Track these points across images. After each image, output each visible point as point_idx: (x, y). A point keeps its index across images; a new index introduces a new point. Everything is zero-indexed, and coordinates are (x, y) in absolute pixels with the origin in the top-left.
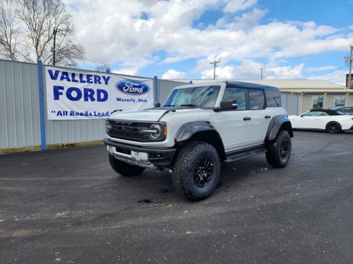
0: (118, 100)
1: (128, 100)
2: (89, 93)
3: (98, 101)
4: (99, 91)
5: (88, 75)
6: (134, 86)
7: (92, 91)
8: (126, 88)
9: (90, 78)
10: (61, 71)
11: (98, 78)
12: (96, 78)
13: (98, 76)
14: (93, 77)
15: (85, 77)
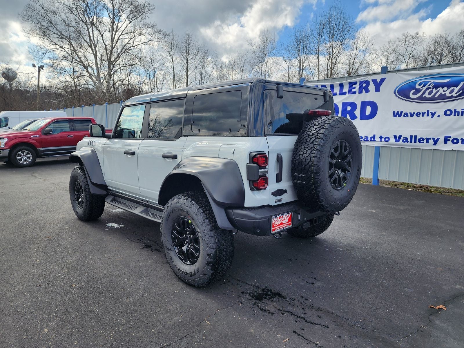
0: (397, 114)
1: (418, 114)
2: (349, 108)
3: (361, 119)
4: (364, 104)
5: (350, 83)
6: (436, 86)
7: (353, 106)
8: (418, 91)
9: (354, 86)
10: (320, 85)
11: (364, 85)
12: (363, 85)
13: (366, 81)
14: (358, 83)
15: (348, 86)
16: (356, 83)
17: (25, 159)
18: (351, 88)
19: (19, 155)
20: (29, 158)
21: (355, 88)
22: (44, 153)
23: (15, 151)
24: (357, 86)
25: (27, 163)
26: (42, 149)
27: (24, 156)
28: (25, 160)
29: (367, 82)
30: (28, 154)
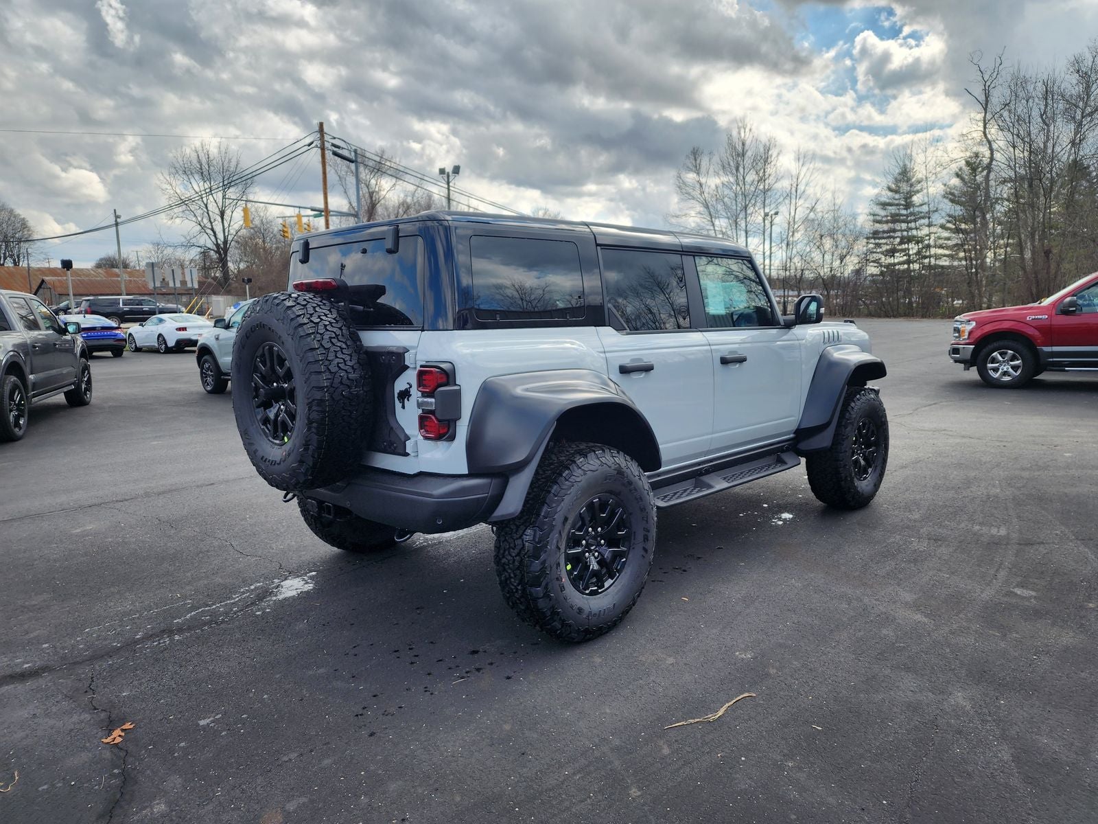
17: (1005, 370)
19: (994, 360)
20: (1015, 368)
22: (1055, 359)
23: (985, 350)
25: (1007, 379)
26: (1047, 349)
27: (1004, 362)
28: (1005, 373)
30: (1013, 358)
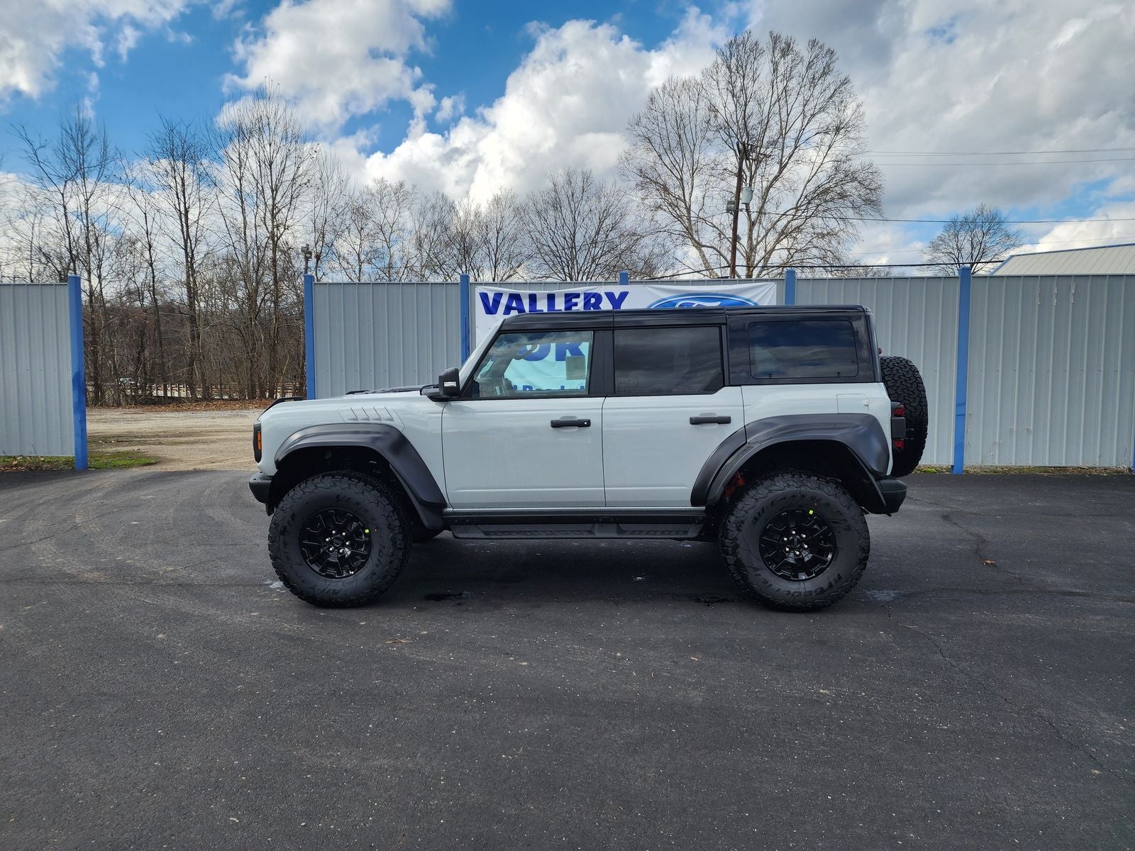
5: (567, 296)
9: (574, 300)
10: (506, 292)
11: (593, 301)
12: (590, 300)
13: (596, 293)
14: (582, 297)
15: (563, 299)
16: (577, 296)
18: (569, 304)
21: (576, 304)
24: (581, 301)
29: (596, 296)
